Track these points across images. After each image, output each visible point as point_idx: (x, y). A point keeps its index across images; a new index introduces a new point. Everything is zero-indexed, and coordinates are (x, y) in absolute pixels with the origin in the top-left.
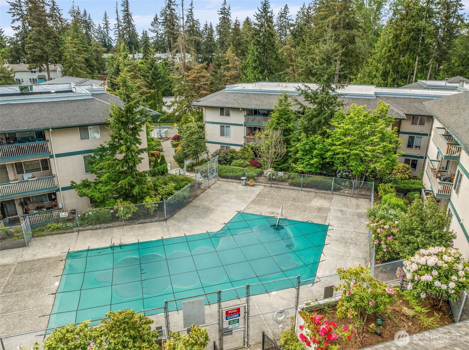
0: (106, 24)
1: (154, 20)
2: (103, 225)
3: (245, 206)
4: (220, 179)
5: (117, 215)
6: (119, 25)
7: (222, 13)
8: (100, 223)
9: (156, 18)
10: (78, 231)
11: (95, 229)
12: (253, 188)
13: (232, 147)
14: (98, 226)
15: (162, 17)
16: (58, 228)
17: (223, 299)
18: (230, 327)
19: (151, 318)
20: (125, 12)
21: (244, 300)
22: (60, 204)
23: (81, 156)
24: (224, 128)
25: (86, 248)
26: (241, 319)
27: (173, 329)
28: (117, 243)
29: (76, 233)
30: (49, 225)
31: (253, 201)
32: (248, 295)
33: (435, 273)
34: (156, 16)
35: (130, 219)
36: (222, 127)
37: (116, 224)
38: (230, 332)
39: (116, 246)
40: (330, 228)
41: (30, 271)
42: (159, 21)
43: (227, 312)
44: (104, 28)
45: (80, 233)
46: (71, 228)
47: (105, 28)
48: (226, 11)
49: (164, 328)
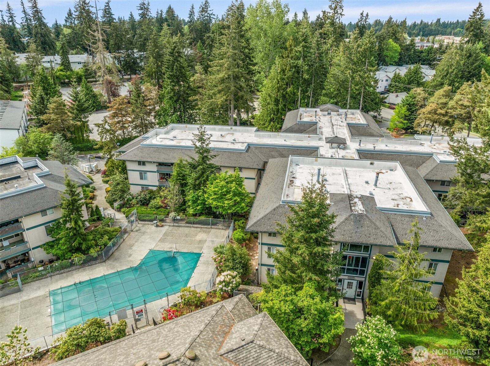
0: (11, 17)
1: (68, 15)
2: (66, 270)
3: (154, 245)
4: (139, 222)
5: (74, 263)
6: (26, 18)
7: (141, 9)
8: (63, 269)
9: (70, 13)
10: (51, 276)
11: (61, 274)
12: (161, 228)
13: (150, 188)
14: (63, 271)
15: (76, 12)
16: (37, 276)
17: (134, 307)
18: (139, 318)
19: (104, 319)
20: (33, 8)
21: (144, 306)
22: (32, 259)
23: (43, 227)
24: (142, 175)
25: (59, 287)
26: (144, 313)
27: (113, 322)
28: (77, 282)
29: (49, 278)
30: (31, 275)
31: (160, 240)
32: (145, 304)
33: (224, 284)
34: (70, 10)
35: (82, 263)
36: (141, 174)
37: (74, 268)
38: (139, 320)
39: (77, 283)
40: (202, 255)
41: (31, 305)
42: (73, 16)
43: (137, 312)
44: (8, 22)
45: (53, 277)
46: (45, 275)
47: (11, 21)
48: (145, 6)
49: (110, 323)
